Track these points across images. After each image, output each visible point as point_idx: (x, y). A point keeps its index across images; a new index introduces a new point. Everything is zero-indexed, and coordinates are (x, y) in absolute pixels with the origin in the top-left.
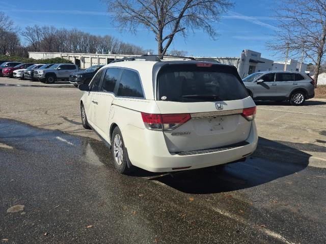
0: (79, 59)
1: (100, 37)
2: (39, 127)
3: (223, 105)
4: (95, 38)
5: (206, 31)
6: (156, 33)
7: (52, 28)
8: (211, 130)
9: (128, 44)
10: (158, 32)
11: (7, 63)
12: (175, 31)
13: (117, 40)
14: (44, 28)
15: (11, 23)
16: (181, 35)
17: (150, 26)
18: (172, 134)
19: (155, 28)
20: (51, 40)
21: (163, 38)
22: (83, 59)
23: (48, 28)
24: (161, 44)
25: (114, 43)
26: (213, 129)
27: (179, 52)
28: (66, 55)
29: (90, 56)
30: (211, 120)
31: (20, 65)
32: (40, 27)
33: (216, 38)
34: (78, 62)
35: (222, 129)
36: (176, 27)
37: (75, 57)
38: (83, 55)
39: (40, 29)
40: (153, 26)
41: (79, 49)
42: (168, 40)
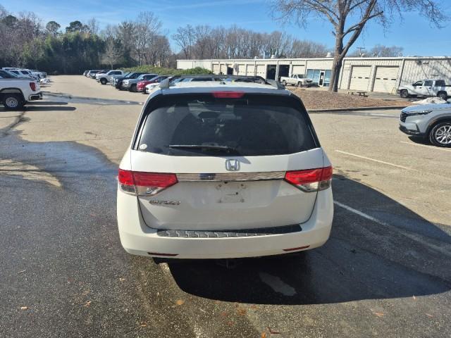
0: (232, 67)
1: (266, 34)
2: (113, 161)
3: (241, 163)
4: (259, 36)
5: (424, 12)
6: (335, 24)
7: (207, 27)
8: (220, 202)
9: (305, 43)
10: (338, 22)
11: (143, 75)
12: (367, 17)
13: (289, 37)
14: (198, 28)
15: (160, 25)
16: (379, 23)
17: (326, 13)
18: (150, 202)
19: (334, 17)
20: (204, 43)
21: (345, 31)
22: (237, 68)
23: (202, 27)
24: (341, 40)
25: (284, 42)
26: (222, 200)
27: (388, 49)
28: (217, 63)
29: (246, 63)
30: (220, 186)
31: (155, 78)
32: (194, 27)
33: (442, 23)
34: (230, 71)
35: (243, 201)
36: (369, 11)
37: (227, 65)
38: (238, 62)
39: (192, 30)
40: (331, 14)
41: (237, 53)
42: (352, 34)
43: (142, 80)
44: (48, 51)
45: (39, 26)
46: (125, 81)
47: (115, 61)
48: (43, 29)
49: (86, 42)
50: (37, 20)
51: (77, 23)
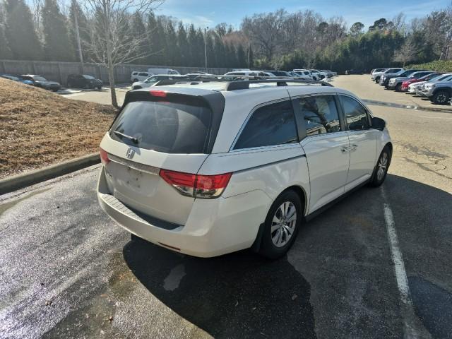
3: (135, 153)
11: (415, 73)
43: (412, 78)
44: (345, 52)
45: (344, 28)
46: (391, 79)
47: (409, 58)
48: (348, 31)
49: (384, 39)
50: (343, 23)
51: (383, 20)
